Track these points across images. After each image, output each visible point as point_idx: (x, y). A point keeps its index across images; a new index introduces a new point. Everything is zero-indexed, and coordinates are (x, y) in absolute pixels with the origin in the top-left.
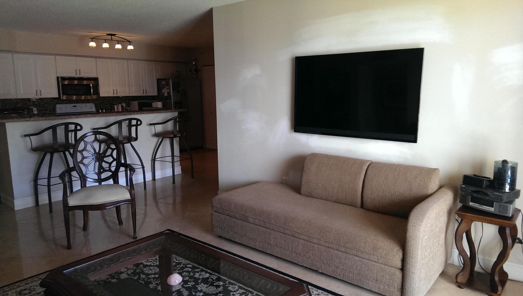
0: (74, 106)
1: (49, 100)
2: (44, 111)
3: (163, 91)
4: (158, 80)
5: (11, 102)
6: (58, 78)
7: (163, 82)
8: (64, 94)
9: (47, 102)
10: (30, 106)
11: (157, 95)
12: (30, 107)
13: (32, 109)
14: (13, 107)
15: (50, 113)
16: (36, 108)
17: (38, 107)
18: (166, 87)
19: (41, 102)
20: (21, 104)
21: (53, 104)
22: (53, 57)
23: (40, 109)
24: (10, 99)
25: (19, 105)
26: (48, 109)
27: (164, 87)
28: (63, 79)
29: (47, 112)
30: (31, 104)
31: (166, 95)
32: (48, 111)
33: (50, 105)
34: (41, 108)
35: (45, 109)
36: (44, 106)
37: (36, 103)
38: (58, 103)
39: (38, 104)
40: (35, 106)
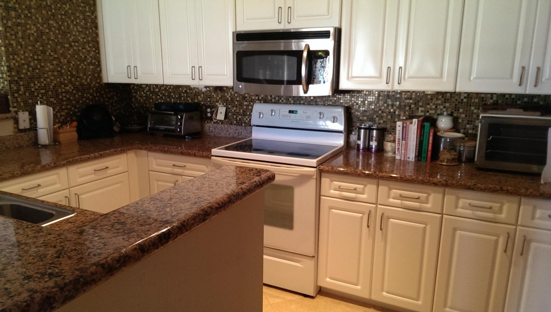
0: (291, 112)
2: (240, 117)
10: (217, 102)
17: (229, 106)
19: (236, 95)
30: (218, 98)
35: (242, 111)
36: (241, 105)
37: (229, 96)
38: (273, 100)
39: (231, 99)
40: (225, 102)
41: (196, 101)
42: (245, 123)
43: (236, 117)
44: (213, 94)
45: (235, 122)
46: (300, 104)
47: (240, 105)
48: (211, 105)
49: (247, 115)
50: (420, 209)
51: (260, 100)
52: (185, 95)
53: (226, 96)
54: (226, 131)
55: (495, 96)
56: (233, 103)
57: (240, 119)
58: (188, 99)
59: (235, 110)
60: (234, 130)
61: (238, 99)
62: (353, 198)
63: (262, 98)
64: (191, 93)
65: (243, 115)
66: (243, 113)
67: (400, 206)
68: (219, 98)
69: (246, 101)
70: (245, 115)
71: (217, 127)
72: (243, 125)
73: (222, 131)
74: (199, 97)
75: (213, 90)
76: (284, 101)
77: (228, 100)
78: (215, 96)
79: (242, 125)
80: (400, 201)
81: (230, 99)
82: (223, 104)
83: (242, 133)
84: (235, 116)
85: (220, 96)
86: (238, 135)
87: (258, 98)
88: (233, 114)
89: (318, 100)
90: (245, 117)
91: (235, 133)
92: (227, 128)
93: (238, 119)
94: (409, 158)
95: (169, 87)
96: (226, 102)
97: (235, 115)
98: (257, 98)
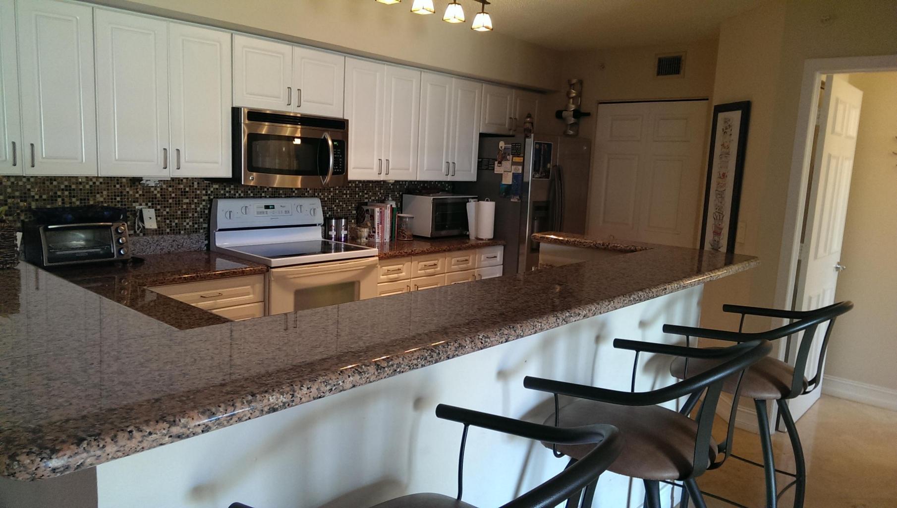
0: (267, 207)
1: (196, 183)
2: (176, 221)
3: (498, 170)
4: (482, 136)
5: (73, 187)
6: (236, 112)
7: (502, 144)
8: (251, 168)
9: (187, 189)
10: (134, 202)
11: (474, 179)
12: (134, 204)
13: (141, 211)
14: (78, 203)
15: (196, 226)
16: (153, 211)
17: (159, 207)
18: (510, 157)
19: (170, 189)
20: (105, 193)
21: (204, 198)
22: (224, 36)
23: (165, 213)
24: (70, 178)
25: (99, 198)
26: (190, 215)
27: (504, 158)
28: (256, 116)
29: (185, 224)
30: (137, 195)
31: (508, 180)
32: (188, 220)
33: (196, 201)
34: (168, 210)
35: (179, 212)
36: (178, 203)
37: (158, 192)
38: (227, 195)
39: (161, 195)
40: (149, 202)
41: (91, 203)
42: (185, 229)
43: (171, 221)
44: (128, 189)
45: (168, 230)
46: (261, 197)
47: (176, 204)
48: (124, 207)
49: (188, 218)
50: (435, 273)
51: (209, 194)
52: (67, 193)
53: (153, 192)
54: (155, 245)
55: (407, 183)
56: (165, 201)
57: (176, 224)
58: (74, 200)
59: (167, 213)
60: (170, 241)
61: (173, 195)
62: (396, 278)
63: (212, 192)
64: (81, 189)
65: (182, 218)
66: (182, 215)
67: (425, 275)
68: (140, 195)
69: (187, 198)
70: (185, 218)
71: (139, 242)
72: (182, 232)
73: (148, 246)
74: (98, 196)
75: (127, 183)
76: (242, 195)
77: (156, 198)
78: (131, 193)
79: (180, 233)
80: (423, 271)
81: (159, 195)
82: (147, 204)
83: (184, 244)
84: (168, 221)
85: (141, 192)
86: (176, 248)
87: (207, 192)
88: (165, 219)
89: (281, 192)
90: (185, 221)
91: (172, 246)
92: (157, 241)
93: (174, 224)
94: (385, 239)
95: (24, 180)
96: (153, 201)
97: (168, 219)
98: (204, 192)
